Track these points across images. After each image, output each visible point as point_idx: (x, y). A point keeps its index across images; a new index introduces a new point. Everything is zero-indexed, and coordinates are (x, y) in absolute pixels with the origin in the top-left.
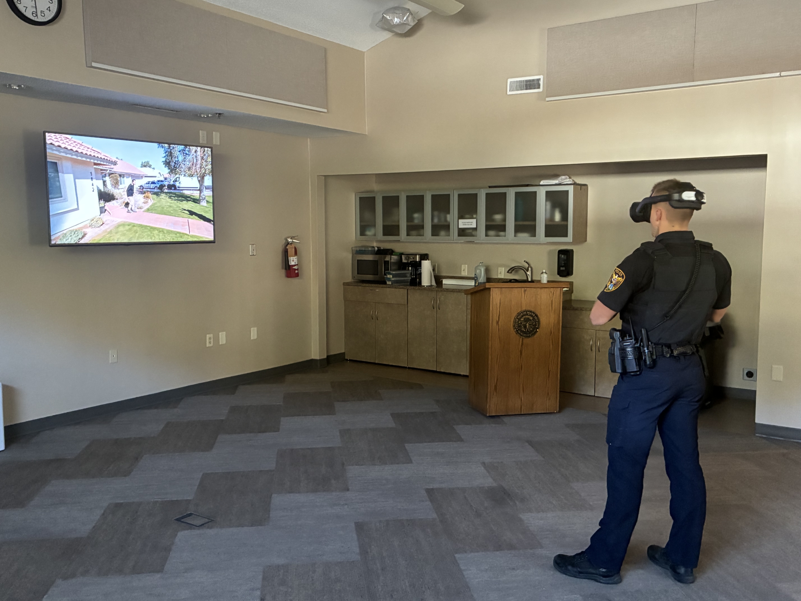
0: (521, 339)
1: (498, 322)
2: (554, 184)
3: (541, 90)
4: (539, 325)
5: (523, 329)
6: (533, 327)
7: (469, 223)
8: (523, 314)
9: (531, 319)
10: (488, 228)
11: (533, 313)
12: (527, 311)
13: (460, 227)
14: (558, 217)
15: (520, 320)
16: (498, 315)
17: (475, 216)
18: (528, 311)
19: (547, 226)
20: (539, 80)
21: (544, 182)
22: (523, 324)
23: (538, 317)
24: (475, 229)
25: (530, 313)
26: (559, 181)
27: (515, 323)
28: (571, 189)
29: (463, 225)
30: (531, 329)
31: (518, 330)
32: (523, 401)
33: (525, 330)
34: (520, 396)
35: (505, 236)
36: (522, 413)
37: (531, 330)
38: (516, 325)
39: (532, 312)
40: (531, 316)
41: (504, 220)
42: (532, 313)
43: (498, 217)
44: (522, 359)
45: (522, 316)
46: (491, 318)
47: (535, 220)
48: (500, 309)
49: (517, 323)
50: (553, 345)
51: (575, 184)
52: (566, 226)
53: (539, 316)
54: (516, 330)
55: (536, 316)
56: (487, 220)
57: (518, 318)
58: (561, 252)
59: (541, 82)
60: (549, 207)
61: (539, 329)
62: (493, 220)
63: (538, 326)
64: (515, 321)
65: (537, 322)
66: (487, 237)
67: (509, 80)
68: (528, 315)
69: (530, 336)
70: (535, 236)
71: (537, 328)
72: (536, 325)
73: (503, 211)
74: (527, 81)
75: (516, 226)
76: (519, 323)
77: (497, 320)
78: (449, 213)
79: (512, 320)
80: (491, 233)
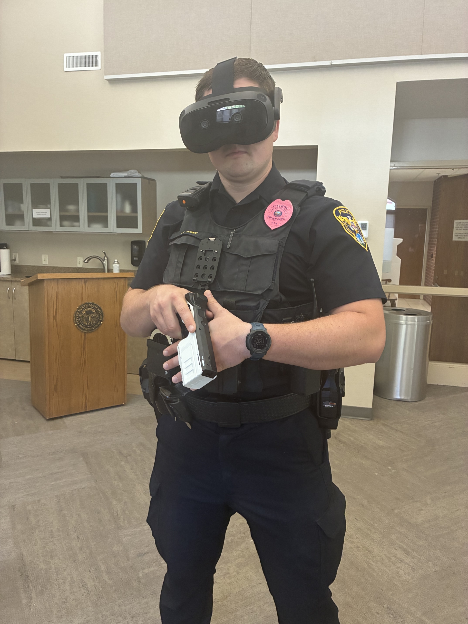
0: (83, 334)
1: (55, 318)
2: (123, 176)
3: (99, 68)
4: (102, 317)
5: (85, 323)
6: (96, 320)
7: (43, 212)
8: (84, 306)
9: (94, 312)
10: (63, 218)
11: (96, 305)
12: (89, 303)
13: (34, 217)
14: (128, 209)
15: (81, 313)
16: (55, 310)
17: (49, 206)
18: (91, 303)
19: (118, 218)
20: (97, 56)
21: (114, 175)
22: (84, 317)
23: (101, 310)
24: (50, 219)
25: (92, 305)
26: (128, 174)
27: (75, 317)
28: (139, 182)
29: (38, 214)
30: (95, 322)
31: (79, 324)
32: (88, 398)
33: (88, 323)
34: (85, 393)
35: (79, 226)
36: (88, 410)
37: (94, 324)
38: (77, 319)
39: (94, 304)
40: (94, 308)
41: (78, 211)
42: (94, 306)
43: (71, 207)
44: (85, 355)
45: (84, 309)
46: (47, 313)
47: (106, 211)
48: (57, 303)
49: (77, 317)
50: (119, 337)
51: (143, 178)
52: (136, 218)
53: (102, 308)
54: (77, 324)
55: (99, 308)
56: (60, 211)
57: (79, 312)
58: (133, 243)
59: (99, 59)
60: (119, 199)
61: (103, 322)
62: (67, 211)
63: (102, 319)
64: (76, 315)
65: (101, 314)
66: (61, 227)
67: (66, 55)
68: (90, 308)
69: (93, 329)
70: (107, 227)
71: (101, 321)
72: (99, 318)
73: (76, 202)
74: (84, 57)
75: (89, 217)
76: (80, 317)
77: (54, 315)
78: (22, 202)
79: (72, 313)
80: (66, 223)
